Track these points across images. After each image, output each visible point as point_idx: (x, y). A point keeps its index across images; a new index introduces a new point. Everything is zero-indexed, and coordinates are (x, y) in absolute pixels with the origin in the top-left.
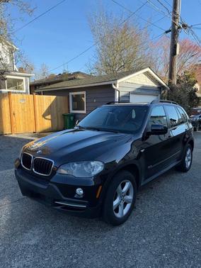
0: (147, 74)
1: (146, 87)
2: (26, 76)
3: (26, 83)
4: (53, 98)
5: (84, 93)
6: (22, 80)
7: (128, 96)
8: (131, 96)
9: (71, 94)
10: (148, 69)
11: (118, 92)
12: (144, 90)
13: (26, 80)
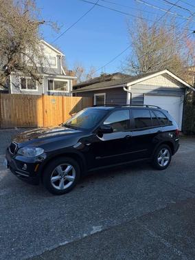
0: (166, 75)
1: (166, 88)
2: (70, 79)
3: (70, 84)
4: (79, 98)
5: (104, 94)
6: (67, 82)
7: (142, 97)
8: (145, 97)
9: (95, 95)
10: (166, 71)
11: (129, 94)
12: (162, 91)
13: (70, 82)
